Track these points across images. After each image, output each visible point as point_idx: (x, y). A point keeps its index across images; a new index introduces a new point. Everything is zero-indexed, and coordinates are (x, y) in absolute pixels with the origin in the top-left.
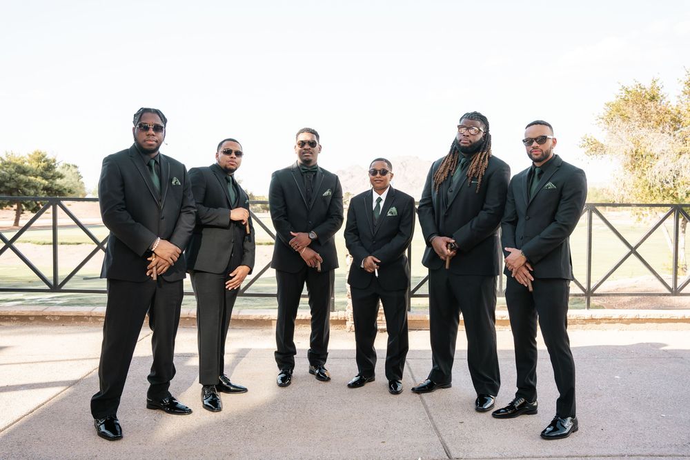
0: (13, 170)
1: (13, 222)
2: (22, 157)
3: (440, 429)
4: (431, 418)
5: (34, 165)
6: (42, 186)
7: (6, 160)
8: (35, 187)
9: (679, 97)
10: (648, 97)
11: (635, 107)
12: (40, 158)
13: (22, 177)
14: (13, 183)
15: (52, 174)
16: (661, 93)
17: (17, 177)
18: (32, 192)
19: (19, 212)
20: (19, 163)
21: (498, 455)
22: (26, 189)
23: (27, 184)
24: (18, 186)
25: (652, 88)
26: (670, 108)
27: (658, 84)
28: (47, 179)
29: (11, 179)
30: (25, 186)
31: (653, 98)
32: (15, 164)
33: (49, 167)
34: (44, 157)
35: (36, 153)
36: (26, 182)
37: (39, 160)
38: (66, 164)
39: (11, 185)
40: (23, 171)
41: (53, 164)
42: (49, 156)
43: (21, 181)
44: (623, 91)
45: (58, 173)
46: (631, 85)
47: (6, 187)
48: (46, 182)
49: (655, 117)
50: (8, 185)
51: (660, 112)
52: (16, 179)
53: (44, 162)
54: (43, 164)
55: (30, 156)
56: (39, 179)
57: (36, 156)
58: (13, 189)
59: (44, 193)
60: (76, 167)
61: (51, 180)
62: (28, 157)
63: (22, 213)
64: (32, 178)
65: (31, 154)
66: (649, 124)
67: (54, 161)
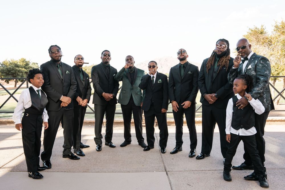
0: (14, 66)
1: (14, 86)
2: (17, 61)
3: (164, 161)
4: (162, 157)
5: (21, 64)
6: (24, 72)
7: (11, 62)
8: (22, 72)
9: (272, 32)
10: (260, 32)
11: (254, 36)
12: (24, 61)
13: (17, 68)
14: (14, 71)
15: (28, 67)
16: (265, 31)
17: (15, 68)
18: (21, 74)
19: (16, 82)
20: (16, 63)
21: (183, 170)
22: (18, 73)
23: (19, 71)
24: (16, 72)
25: (261, 29)
26: (268, 37)
27: (264, 27)
28: (26, 69)
29: (13, 69)
30: (18, 72)
31: (261, 33)
32: (14, 63)
33: (27, 64)
34: (25, 60)
35: (22, 59)
36: (18, 70)
37: (23, 62)
38: (34, 63)
39: (13, 71)
40: (17, 66)
41: (28, 63)
42: (27, 60)
43: (17, 70)
44: (250, 30)
45: (30, 67)
46: (253, 28)
47: (11, 72)
48: (26, 70)
49: (262, 40)
50: (12, 71)
51: (264, 38)
52: (15, 69)
53: (25, 62)
54: (25, 63)
55: (20, 60)
56: (23, 69)
57: (22, 60)
58: (14, 73)
59: (25, 74)
60: (37, 64)
61: (28, 69)
62: (19, 60)
63: (17, 82)
64: (21, 69)
65: (20, 59)
66: (260, 43)
67: (29, 62)
